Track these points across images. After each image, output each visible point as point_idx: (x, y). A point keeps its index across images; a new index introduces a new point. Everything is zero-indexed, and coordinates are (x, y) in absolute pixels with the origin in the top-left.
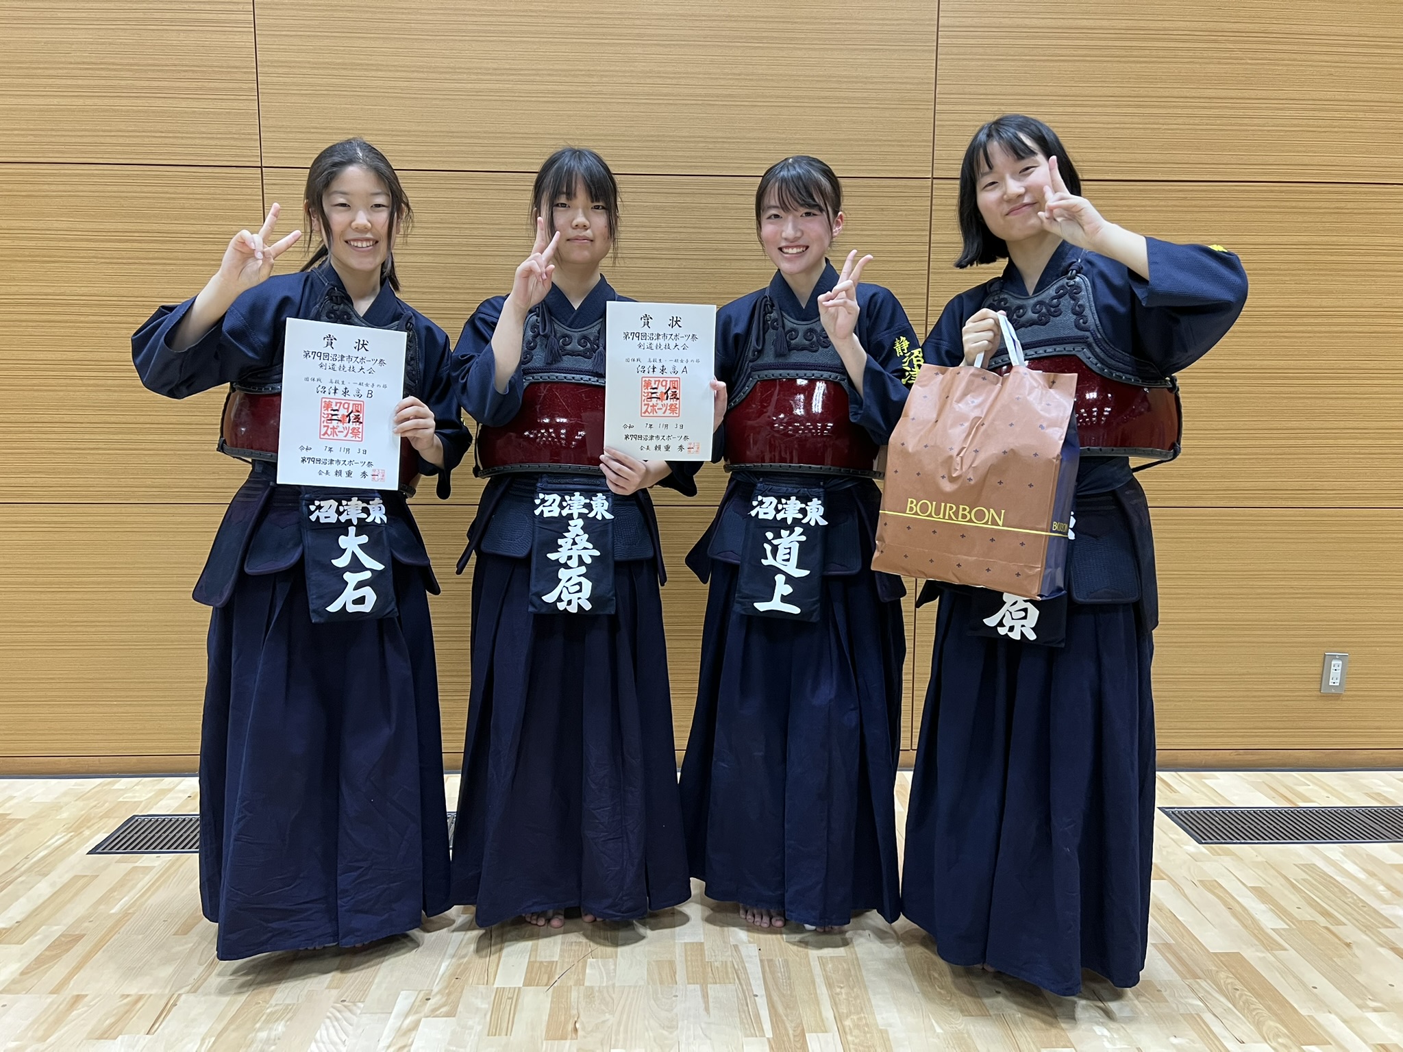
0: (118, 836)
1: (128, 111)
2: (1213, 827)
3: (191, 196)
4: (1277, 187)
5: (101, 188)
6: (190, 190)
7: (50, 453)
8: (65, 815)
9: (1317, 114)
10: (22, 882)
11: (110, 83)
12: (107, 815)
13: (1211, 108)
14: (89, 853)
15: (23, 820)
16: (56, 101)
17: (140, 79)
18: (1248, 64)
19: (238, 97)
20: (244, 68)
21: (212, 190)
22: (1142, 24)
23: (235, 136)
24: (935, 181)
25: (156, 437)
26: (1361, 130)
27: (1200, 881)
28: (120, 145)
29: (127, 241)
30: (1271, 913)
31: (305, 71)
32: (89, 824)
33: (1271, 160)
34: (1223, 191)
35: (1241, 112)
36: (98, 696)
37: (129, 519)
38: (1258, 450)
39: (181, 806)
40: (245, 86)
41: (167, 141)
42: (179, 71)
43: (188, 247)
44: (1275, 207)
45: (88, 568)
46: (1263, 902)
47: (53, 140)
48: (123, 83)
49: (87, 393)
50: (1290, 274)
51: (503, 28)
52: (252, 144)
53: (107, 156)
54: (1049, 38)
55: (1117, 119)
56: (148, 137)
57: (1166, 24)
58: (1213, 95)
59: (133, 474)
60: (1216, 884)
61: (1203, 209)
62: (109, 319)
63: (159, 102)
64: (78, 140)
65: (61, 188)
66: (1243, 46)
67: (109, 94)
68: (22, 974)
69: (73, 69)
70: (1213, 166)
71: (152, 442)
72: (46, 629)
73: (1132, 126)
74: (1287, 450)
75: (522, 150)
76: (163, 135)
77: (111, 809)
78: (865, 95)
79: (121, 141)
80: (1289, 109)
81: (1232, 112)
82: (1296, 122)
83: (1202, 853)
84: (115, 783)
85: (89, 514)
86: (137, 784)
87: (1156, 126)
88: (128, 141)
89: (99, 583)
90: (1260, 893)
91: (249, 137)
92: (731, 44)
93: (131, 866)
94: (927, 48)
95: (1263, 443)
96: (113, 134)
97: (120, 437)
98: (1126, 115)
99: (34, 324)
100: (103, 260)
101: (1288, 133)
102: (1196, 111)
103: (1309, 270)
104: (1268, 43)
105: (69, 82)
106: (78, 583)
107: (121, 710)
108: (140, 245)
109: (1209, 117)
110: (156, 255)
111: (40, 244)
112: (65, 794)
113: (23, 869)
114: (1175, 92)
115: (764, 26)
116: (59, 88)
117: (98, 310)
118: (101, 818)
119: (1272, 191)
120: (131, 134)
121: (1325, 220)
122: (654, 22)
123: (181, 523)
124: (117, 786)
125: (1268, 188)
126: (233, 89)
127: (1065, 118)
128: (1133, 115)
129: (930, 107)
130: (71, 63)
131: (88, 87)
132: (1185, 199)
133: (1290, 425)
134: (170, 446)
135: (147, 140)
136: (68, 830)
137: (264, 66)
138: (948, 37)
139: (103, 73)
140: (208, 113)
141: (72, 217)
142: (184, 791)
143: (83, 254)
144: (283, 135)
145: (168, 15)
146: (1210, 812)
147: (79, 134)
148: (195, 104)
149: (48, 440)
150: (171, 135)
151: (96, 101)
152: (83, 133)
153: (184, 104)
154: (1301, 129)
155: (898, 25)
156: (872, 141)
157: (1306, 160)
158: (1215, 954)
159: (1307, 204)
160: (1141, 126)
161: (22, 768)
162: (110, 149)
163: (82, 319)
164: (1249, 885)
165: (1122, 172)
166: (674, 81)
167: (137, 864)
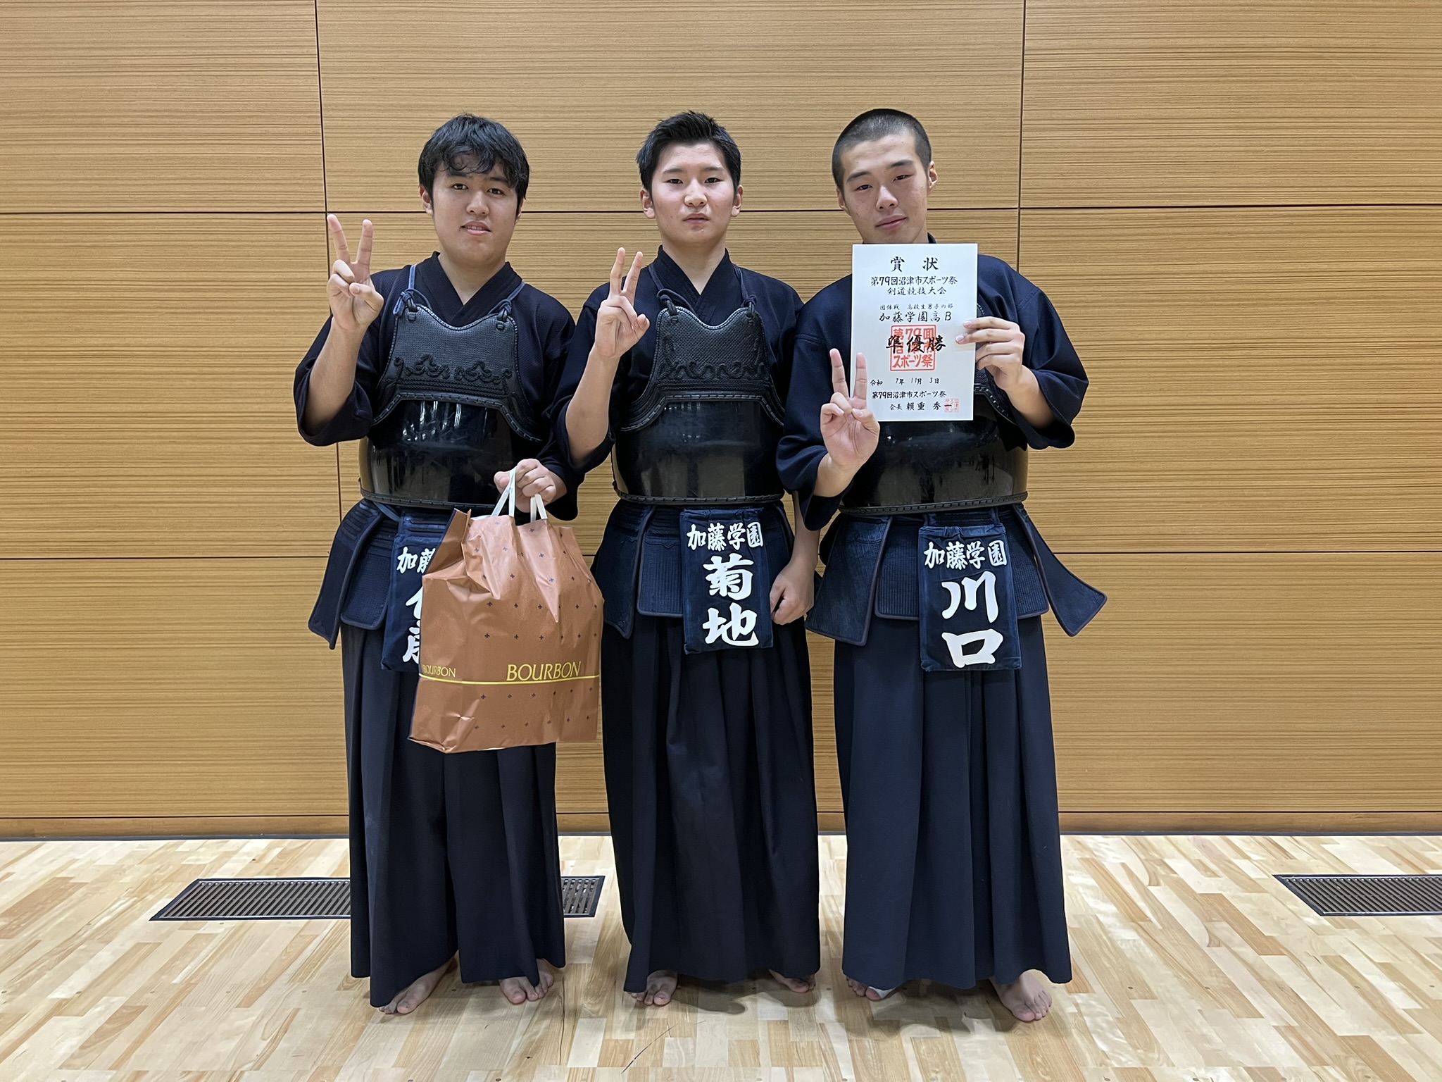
0: (182, 902)
1: (192, 159)
2: (1335, 897)
3: (256, 244)
4: (1390, 210)
5: (164, 237)
6: (254, 238)
7: (115, 507)
8: (127, 879)
10: (83, 950)
11: (174, 130)
12: (171, 879)
13: (1318, 128)
14: (152, 919)
15: (87, 883)
16: (121, 150)
17: (205, 126)
18: (1356, 81)
19: (303, 142)
20: (308, 112)
21: (277, 237)
22: (1242, 41)
23: (301, 182)
24: (1022, 211)
25: (221, 490)
27: (1324, 957)
28: (185, 193)
29: (192, 290)
30: (1402, 993)
31: (370, 114)
32: (153, 888)
33: (1383, 181)
34: (1332, 215)
35: (1349, 132)
36: (163, 756)
37: (194, 574)
38: (1377, 491)
39: (246, 869)
40: (309, 130)
41: (232, 188)
42: (243, 117)
43: (253, 295)
44: (1389, 231)
45: (153, 624)
46: (1393, 980)
47: (117, 189)
48: (186, 130)
49: (153, 446)
50: (1406, 302)
51: (571, 64)
52: (317, 189)
53: (172, 204)
54: (1142, 59)
56: (212, 184)
57: (1268, 41)
58: (1317, 114)
59: (197, 528)
60: (1342, 962)
61: (1311, 235)
62: (174, 369)
63: (223, 149)
64: (143, 189)
65: (126, 238)
66: (1349, 62)
67: (174, 142)
68: (82, 1048)
69: (138, 116)
70: (1320, 189)
71: (216, 494)
72: (110, 687)
74: (1406, 490)
75: (591, 189)
76: (227, 182)
77: (174, 873)
78: (947, 123)
79: (186, 189)
80: (1400, 128)
81: (1340, 132)
82: (1408, 141)
83: (1324, 926)
84: (177, 846)
85: (154, 569)
86: (200, 847)
87: (1258, 148)
88: (192, 189)
89: (163, 639)
90: (1389, 970)
91: (314, 182)
92: (806, 74)
93: (192, 933)
94: (1011, 73)
95: (1380, 482)
96: (177, 182)
97: (184, 489)
98: (1226, 137)
99: (99, 376)
100: (168, 310)
102: (1301, 132)
103: (1428, 297)
104: (1377, 58)
105: (133, 130)
106: (144, 639)
107: (185, 769)
108: (204, 294)
109: (1315, 137)
110: (221, 304)
111: (104, 295)
112: (129, 856)
113: (84, 936)
114: (1279, 112)
115: (840, 54)
116: (124, 136)
117: (163, 361)
118: (164, 882)
119: (1386, 215)
120: (195, 182)
122: (725, 54)
123: (244, 577)
124: (179, 849)
126: (297, 134)
127: (1160, 142)
128: (1233, 137)
129: (1016, 134)
130: (135, 111)
131: (152, 134)
132: (1291, 224)
133: (1410, 463)
134: (235, 499)
135: (211, 188)
136: (131, 895)
137: (328, 110)
138: (1035, 61)
139: (168, 120)
140: (272, 159)
141: (137, 267)
142: (248, 854)
143: (147, 304)
144: (347, 180)
145: (232, 61)
146: (1331, 880)
147: (143, 182)
148: (259, 150)
149: (113, 494)
150: (236, 182)
151: (161, 149)
152: (148, 182)
153: (248, 150)
154: (1414, 148)
155: (980, 49)
156: (956, 171)
157: (1421, 181)
158: (1343, 1037)
160: (1242, 149)
161: (86, 829)
162: (175, 197)
163: (147, 370)
164: (1377, 961)
165: (1222, 198)
166: (747, 114)
167: (199, 932)
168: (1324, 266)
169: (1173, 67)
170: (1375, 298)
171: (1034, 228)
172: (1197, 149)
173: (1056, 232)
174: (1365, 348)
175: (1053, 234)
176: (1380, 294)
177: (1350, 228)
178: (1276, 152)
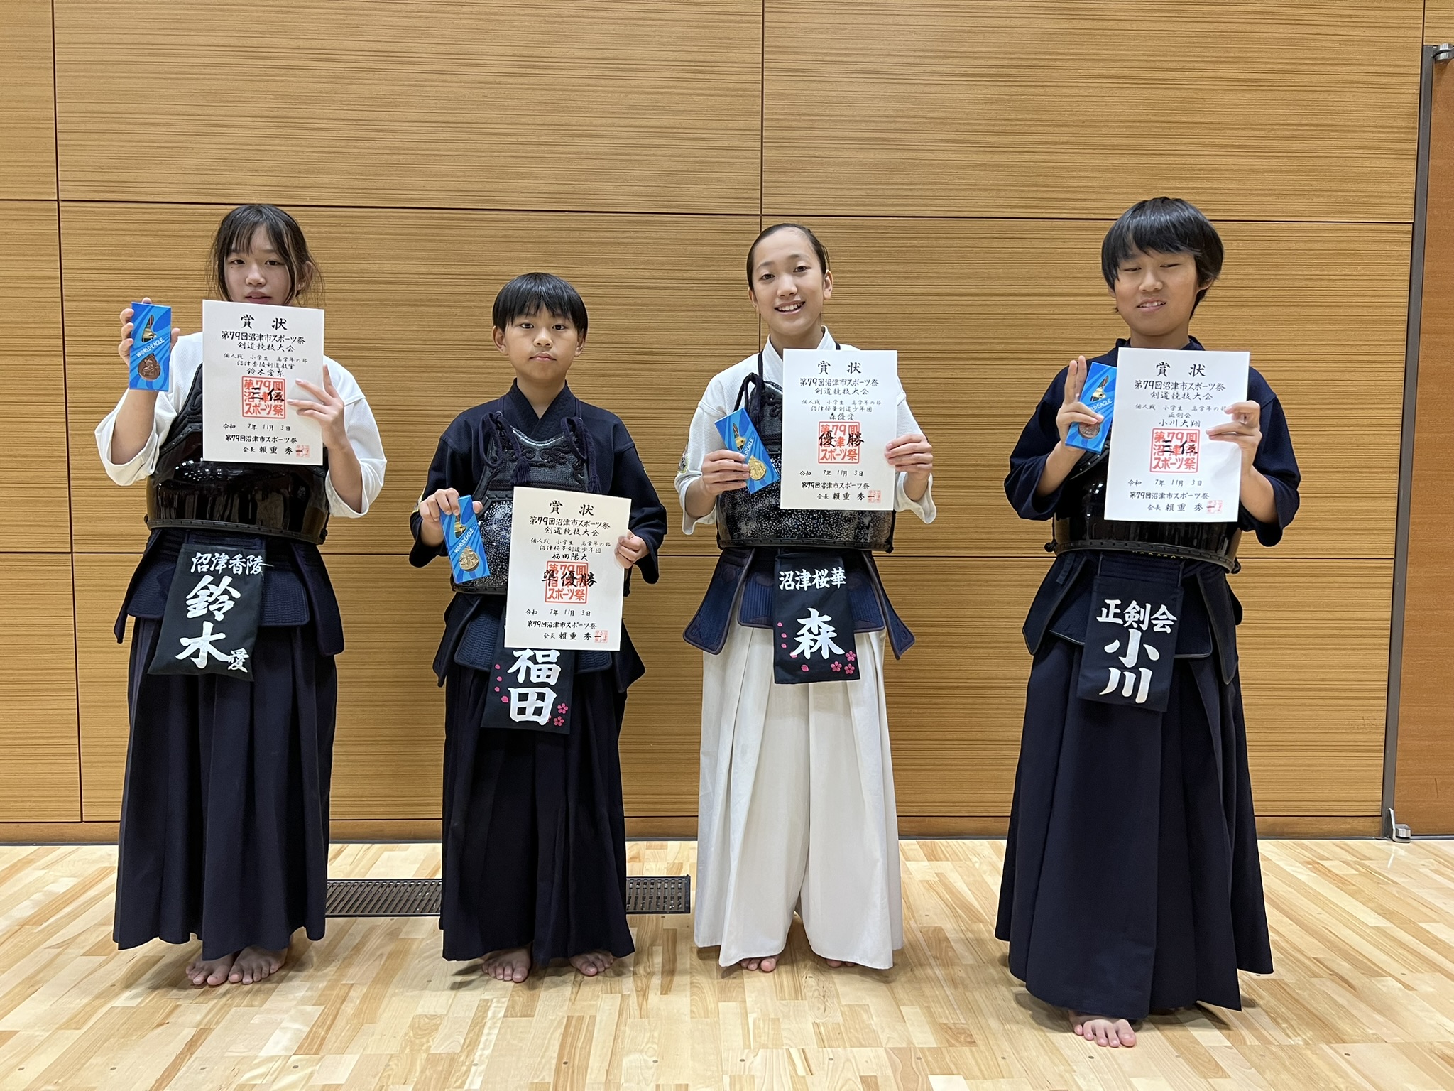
4: (437, 213)
9: (474, 137)
26: (523, 155)
35: (390, 135)
44: (438, 235)
55: (257, 140)
73: (274, 148)
87: (298, 149)
94: (41, 66)
101: (443, 157)
102: (341, 134)
119: (433, 218)
121: (493, 249)
125: (428, 215)
129: (50, 126)
138: (65, 54)
157: (466, 186)
159: (472, 232)
160: (284, 148)
168: (375, 268)
169: (206, 65)
170: (429, 300)
171: (75, 221)
172: (237, 147)
173: (99, 226)
174: (422, 350)
175: (95, 227)
176: (434, 297)
177: (399, 231)
178: (317, 152)
